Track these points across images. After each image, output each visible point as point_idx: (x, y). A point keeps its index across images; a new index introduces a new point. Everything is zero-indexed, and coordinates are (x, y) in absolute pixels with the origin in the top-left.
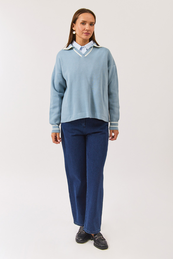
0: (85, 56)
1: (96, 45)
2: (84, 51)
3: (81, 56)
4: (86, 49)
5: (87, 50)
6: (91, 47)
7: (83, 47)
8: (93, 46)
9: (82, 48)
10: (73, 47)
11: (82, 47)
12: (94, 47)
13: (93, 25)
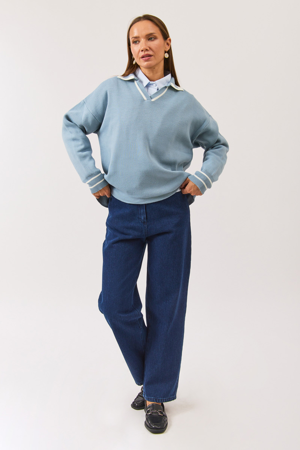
1: (173, 85)
2: (153, 90)
3: (145, 99)
4: (156, 87)
5: (158, 89)
6: (166, 87)
7: (153, 84)
8: (169, 85)
9: (151, 84)
10: (136, 78)
11: (151, 82)
12: (171, 88)
13: (156, 38)
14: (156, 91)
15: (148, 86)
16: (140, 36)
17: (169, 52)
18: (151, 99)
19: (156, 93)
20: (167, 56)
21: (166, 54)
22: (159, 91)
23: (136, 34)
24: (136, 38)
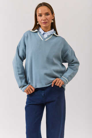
0: (46, 40)
1: (55, 34)
3: (42, 40)
6: (52, 35)
8: (52, 34)
9: (45, 33)
10: (38, 31)
12: (54, 35)
13: (49, 14)
14: (47, 36)
15: (43, 34)
16: (42, 13)
17: (54, 20)
18: (45, 39)
19: (47, 37)
20: (53, 21)
21: (53, 20)
22: (48, 36)
23: (40, 12)
24: (40, 14)
